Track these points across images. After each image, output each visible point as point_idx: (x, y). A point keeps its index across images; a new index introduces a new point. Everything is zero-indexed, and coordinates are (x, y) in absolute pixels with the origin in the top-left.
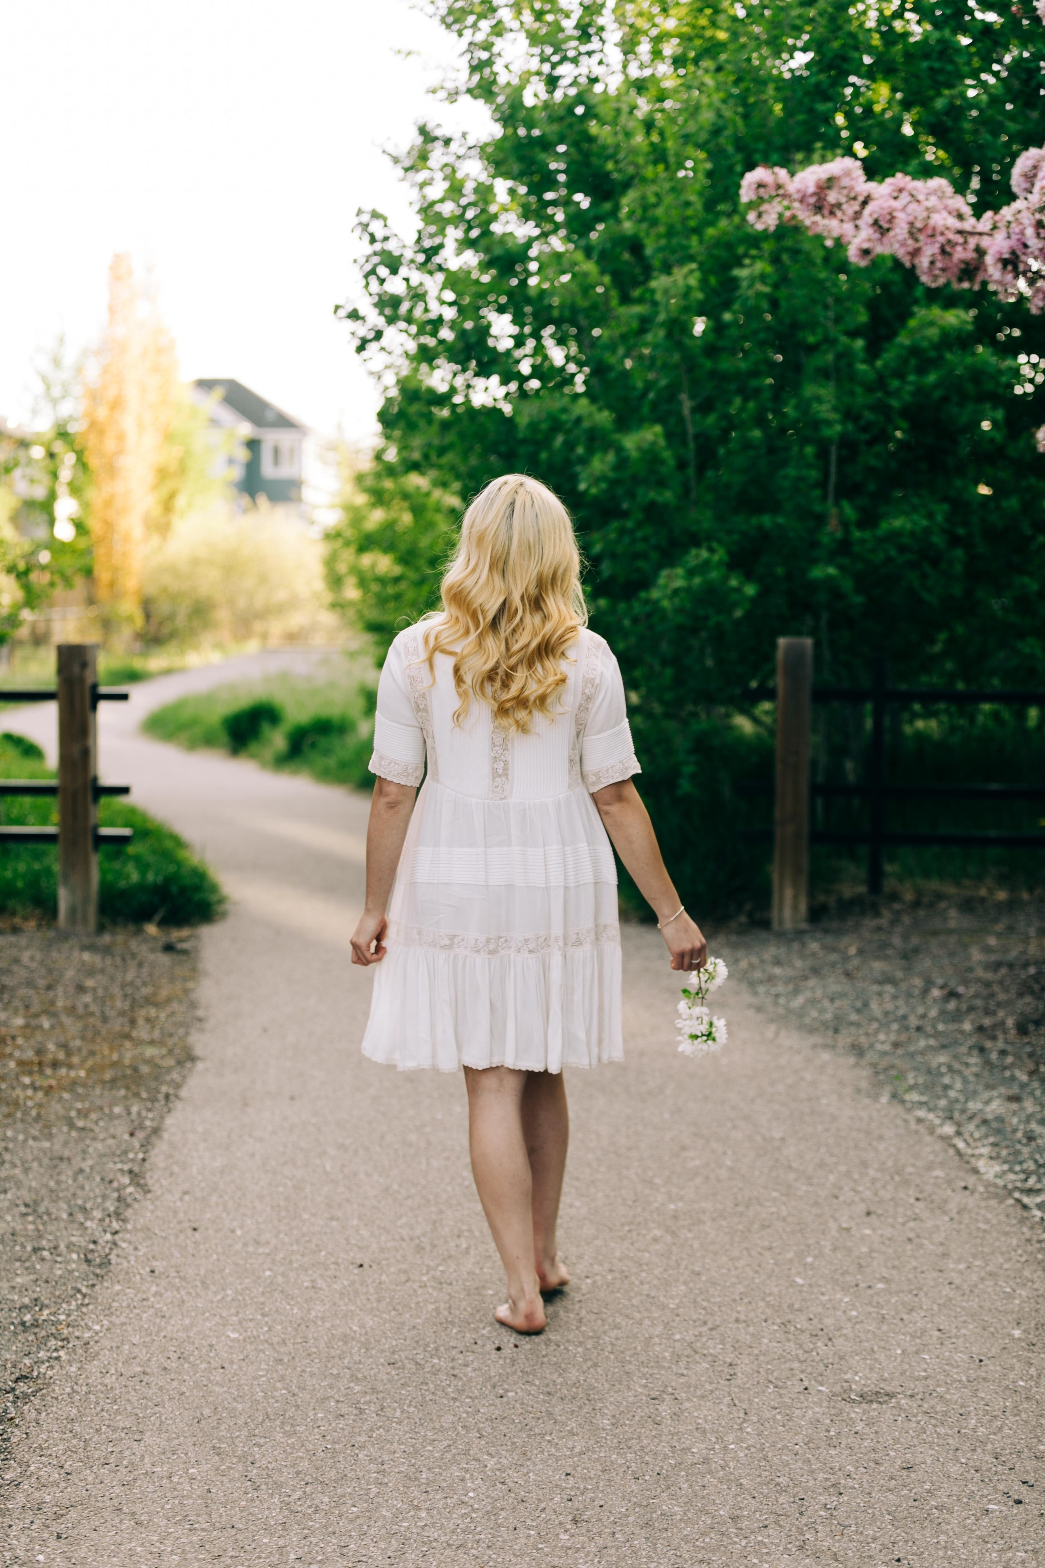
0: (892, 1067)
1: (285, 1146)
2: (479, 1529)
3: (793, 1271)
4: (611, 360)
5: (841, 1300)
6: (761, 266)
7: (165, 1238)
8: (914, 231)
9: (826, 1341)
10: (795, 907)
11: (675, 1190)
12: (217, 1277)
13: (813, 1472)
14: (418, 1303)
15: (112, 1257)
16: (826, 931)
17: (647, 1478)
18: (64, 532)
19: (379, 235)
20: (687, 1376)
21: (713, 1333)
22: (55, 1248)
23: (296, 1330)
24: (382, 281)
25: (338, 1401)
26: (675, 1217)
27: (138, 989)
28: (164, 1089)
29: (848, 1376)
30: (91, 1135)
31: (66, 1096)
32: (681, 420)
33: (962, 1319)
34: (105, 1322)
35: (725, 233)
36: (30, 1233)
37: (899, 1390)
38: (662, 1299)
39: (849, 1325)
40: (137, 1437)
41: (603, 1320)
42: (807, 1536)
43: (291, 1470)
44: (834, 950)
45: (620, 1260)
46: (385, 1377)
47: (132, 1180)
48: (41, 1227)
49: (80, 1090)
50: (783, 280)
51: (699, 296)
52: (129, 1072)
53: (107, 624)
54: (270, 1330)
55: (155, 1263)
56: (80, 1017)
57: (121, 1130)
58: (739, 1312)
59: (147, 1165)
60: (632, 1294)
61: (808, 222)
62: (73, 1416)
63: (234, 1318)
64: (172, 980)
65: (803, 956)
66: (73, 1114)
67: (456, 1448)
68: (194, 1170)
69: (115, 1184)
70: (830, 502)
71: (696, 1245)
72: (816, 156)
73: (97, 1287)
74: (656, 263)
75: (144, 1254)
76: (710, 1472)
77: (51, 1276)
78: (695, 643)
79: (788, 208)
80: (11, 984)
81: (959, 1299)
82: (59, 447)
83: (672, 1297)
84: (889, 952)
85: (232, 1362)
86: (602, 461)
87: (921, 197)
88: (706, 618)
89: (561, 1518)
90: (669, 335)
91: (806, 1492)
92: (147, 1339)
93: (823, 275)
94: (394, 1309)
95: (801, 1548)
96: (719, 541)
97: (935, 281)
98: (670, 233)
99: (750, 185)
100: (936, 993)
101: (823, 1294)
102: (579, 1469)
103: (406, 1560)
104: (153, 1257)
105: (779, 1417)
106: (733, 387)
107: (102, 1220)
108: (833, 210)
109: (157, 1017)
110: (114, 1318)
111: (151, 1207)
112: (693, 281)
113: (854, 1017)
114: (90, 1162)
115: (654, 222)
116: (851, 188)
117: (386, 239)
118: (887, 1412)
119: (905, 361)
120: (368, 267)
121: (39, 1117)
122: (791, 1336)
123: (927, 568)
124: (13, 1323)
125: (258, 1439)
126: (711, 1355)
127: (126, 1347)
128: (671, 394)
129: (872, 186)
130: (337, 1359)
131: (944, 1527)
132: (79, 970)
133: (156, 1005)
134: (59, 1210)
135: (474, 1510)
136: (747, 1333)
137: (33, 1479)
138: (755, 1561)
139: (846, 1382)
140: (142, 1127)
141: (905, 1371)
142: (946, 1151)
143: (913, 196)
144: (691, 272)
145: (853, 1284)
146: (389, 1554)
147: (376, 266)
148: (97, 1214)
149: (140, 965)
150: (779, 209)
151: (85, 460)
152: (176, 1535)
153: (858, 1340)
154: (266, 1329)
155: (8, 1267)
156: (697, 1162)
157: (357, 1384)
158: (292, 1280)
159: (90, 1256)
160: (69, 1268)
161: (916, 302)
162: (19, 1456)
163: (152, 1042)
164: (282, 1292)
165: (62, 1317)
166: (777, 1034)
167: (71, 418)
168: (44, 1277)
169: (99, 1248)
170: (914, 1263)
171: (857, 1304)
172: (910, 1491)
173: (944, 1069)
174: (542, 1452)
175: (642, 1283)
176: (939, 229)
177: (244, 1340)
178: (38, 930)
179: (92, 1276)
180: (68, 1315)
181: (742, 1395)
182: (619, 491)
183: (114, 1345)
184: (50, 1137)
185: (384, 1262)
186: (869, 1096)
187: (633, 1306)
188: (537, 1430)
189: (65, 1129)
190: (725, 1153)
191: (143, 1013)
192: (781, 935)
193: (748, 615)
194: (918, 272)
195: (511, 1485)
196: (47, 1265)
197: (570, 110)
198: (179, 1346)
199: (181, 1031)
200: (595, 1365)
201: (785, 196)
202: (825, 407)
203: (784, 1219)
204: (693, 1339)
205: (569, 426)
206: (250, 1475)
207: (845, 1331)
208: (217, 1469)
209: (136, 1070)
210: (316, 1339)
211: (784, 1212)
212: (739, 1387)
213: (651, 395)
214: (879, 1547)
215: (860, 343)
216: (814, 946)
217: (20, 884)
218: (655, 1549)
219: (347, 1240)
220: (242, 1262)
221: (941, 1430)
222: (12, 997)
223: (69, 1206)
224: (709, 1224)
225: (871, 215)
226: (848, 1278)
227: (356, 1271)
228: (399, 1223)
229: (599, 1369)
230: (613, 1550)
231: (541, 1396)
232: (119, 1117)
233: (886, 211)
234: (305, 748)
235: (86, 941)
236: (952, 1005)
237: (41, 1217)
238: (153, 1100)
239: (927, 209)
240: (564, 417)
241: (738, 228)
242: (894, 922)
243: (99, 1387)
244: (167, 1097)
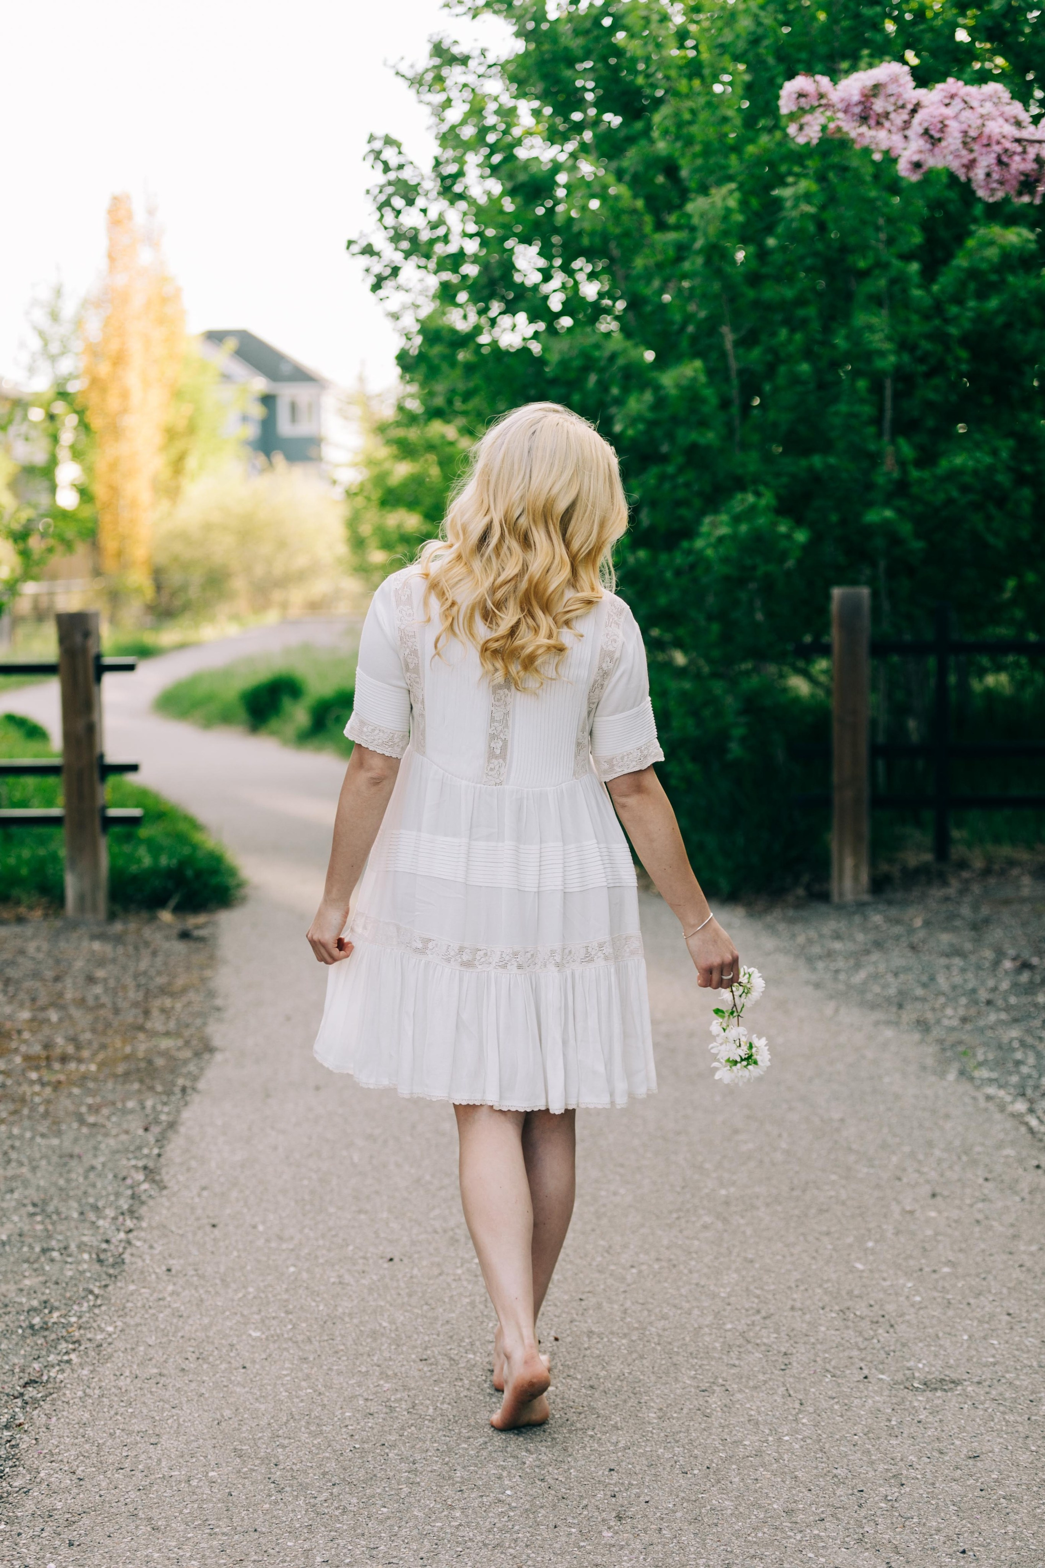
0: (960, 1042)
1: (310, 1138)
2: (517, 1528)
3: (853, 1256)
4: (647, 291)
5: (904, 1285)
6: (806, 185)
7: (182, 1236)
8: (969, 140)
9: (888, 1328)
10: (856, 878)
11: (726, 1176)
12: (238, 1274)
13: (872, 1463)
14: (451, 1297)
15: (127, 1257)
16: (890, 903)
17: (696, 1472)
18: (67, 499)
19: (393, 162)
20: (740, 1366)
21: (768, 1322)
22: (65, 1248)
23: (322, 1327)
24: (398, 212)
25: (367, 1400)
26: (727, 1203)
27: (151, 978)
28: (180, 1082)
29: (911, 1364)
30: (103, 1130)
31: (76, 1091)
32: (723, 355)
33: (1033, 1303)
34: (119, 1323)
35: (766, 150)
36: (39, 1233)
37: (966, 1376)
38: (712, 1288)
39: (912, 1310)
40: (153, 1440)
41: (649, 1311)
42: (866, 1529)
43: (317, 1471)
44: (898, 922)
45: (668, 1248)
46: (416, 1374)
47: (146, 1176)
48: (50, 1227)
49: (91, 1085)
50: (831, 200)
51: (739, 218)
52: (143, 1065)
53: (115, 597)
54: (294, 1328)
55: (171, 1262)
56: (90, 1009)
57: (135, 1125)
58: (794, 1300)
59: (162, 1160)
60: (680, 1284)
61: (853, 134)
62: (85, 1420)
63: (257, 1317)
64: (188, 968)
65: (865, 930)
66: (84, 1109)
67: (493, 1445)
68: (213, 1164)
69: (129, 1181)
70: (886, 438)
71: (749, 1232)
72: (863, 64)
73: (110, 1288)
74: (693, 185)
75: (161, 1253)
76: (763, 1465)
77: (62, 1277)
78: (743, 596)
79: (831, 119)
80: (16, 976)
81: (1030, 1282)
82: (59, 408)
83: (723, 1286)
84: (958, 923)
85: (254, 1362)
86: (639, 400)
87: (975, 104)
88: (754, 568)
89: (604, 1515)
90: (708, 262)
91: (865, 1484)
92: (164, 1340)
93: (873, 194)
94: (427, 1304)
95: (860, 1541)
96: (766, 485)
97: (992, 195)
98: (707, 151)
99: (790, 95)
100: (1008, 964)
101: (884, 1279)
102: (624, 1464)
103: (440, 1561)
104: (170, 1255)
105: (836, 1407)
106: (778, 317)
107: (115, 1219)
108: (880, 120)
109: (173, 1008)
110: (128, 1319)
111: (167, 1204)
112: (732, 203)
113: (919, 992)
114: (102, 1159)
115: (689, 141)
116: (899, 96)
117: (401, 167)
118: (953, 1400)
119: (963, 284)
120: (382, 198)
121: (46, 1114)
122: (850, 1324)
123: (992, 509)
124: (21, 1327)
125: (281, 1440)
126: (765, 1344)
127: (142, 1348)
128: (711, 327)
129: (922, 92)
130: (365, 1357)
131: (1013, 1517)
132: (88, 960)
133: (173, 995)
134: (69, 1208)
135: (512, 1509)
136: (803, 1321)
137: (44, 1486)
138: (811, 1555)
139: (909, 1369)
140: (157, 1122)
141: (972, 1357)
142: (1017, 1129)
143: (966, 102)
144: (731, 192)
145: (917, 1268)
146: (422, 1555)
147: (390, 196)
148: (110, 1212)
149: (154, 954)
150: (822, 120)
151: (87, 420)
152: (196, 1540)
153: (921, 1326)
154: (290, 1327)
155: (15, 1269)
156: (751, 1146)
157: (387, 1382)
158: (318, 1276)
159: (102, 1256)
160: (80, 1268)
161: (975, 221)
162: (28, 1463)
163: (167, 1034)
164: (307, 1288)
165: (73, 1319)
166: (837, 1011)
167: (71, 377)
168: (54, 1279)
169: (112, 1247)
170: (983, 1246)
171: (921, 1289)
172: (977, 1480)
173: (1016, 1044)
174: (584, 1448)
175: (691, 1272)
176: (995, 137)
177: (267, 1339)
178: (44, 919)
179: (104, 1276)
180: (80, 1317)
181: (798, 1385)
182: (658, 433)
183: (129, 1346)
184: (59, 1133)
185: (416, 1256)
186: (934, 1073)
187: (681, 1295)
188: (579, 1425)
189: (75, 1125)
190: (780, 1136)
191: (156, 1003)
192: (841, 908)
193: (800, 562)
194: (974, 186)
195: (551, 1482)
196: (57, 1267)
197: (597, 23)
198: (198, 1346)
199: (199, 1022)
200: (642, 1357)
201: (828, 106)
202: (878, 337)
203: (843, 1203)
204: (745, 1328)
205: (603, 363)
206: (273, 1477)
207: (907, 1317)
208: (239, 1472)
209: (150, 1062)
210: (343, 1336)
211: (843, 1195)
212: (794, 1377)
213: (691, 329)
214: (942, 1539)
215: (914, 267)
216: (877, 918)
217: (24, 871)
218: (705, 1544)
219: (376, 1233)
220: (264, 1259)
221: (1010, 1418)
222: (17, 990)
223: (80, 1205)
224: (763, 1209)
225: (920, 124)
226: (912, 1262)
227: (386, 1265)
228: (432, 1215)
229: (645, 1361)
230: (660, 1547)
231: (584, 1390)
232: (132, 1111)
233: (937, 119)
234: (329, 723)
235: (96, 930)
236: (1025, 977)
237: (49, 1217)
238: (169, 1093)
239: (982, 116)
240: (597, 354)
241: (780, 144)
242: (963, 892)
243: (113, 1390)
244: (184, 1090)
